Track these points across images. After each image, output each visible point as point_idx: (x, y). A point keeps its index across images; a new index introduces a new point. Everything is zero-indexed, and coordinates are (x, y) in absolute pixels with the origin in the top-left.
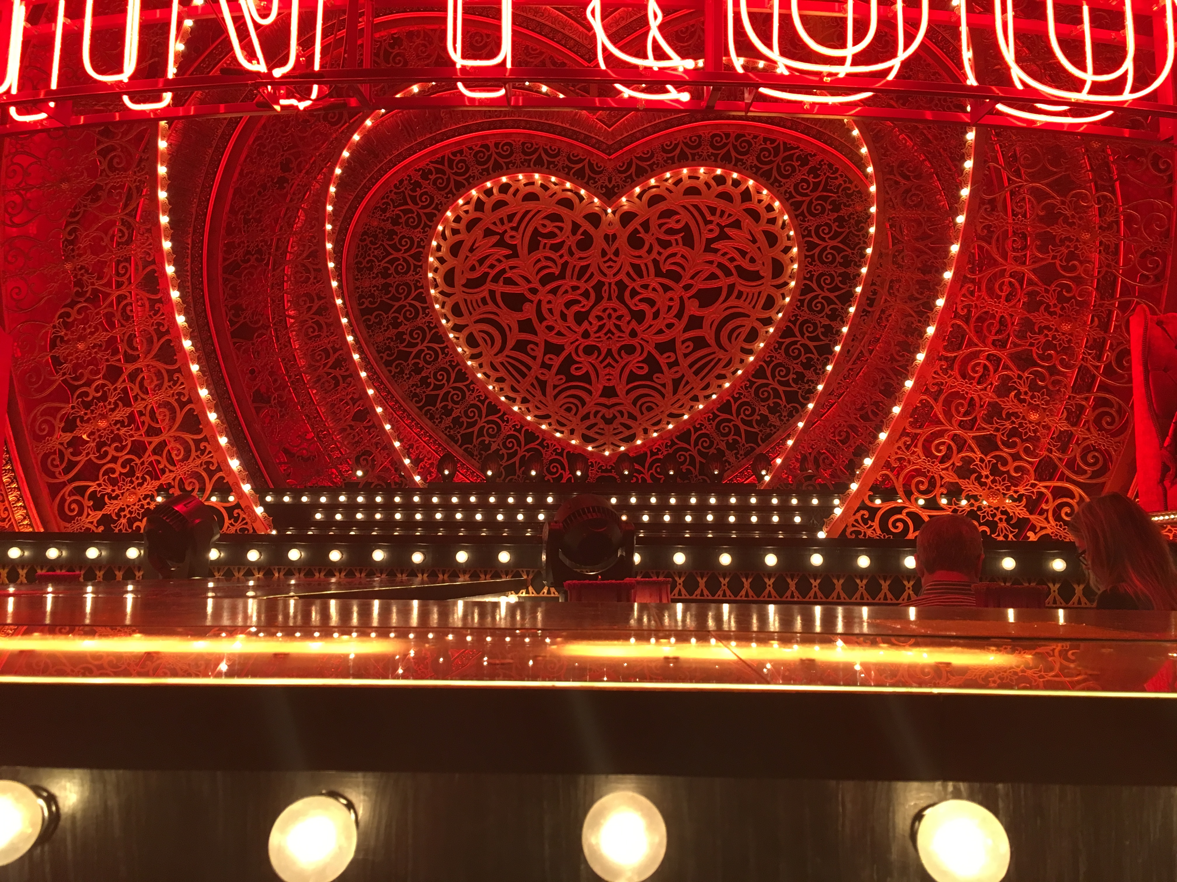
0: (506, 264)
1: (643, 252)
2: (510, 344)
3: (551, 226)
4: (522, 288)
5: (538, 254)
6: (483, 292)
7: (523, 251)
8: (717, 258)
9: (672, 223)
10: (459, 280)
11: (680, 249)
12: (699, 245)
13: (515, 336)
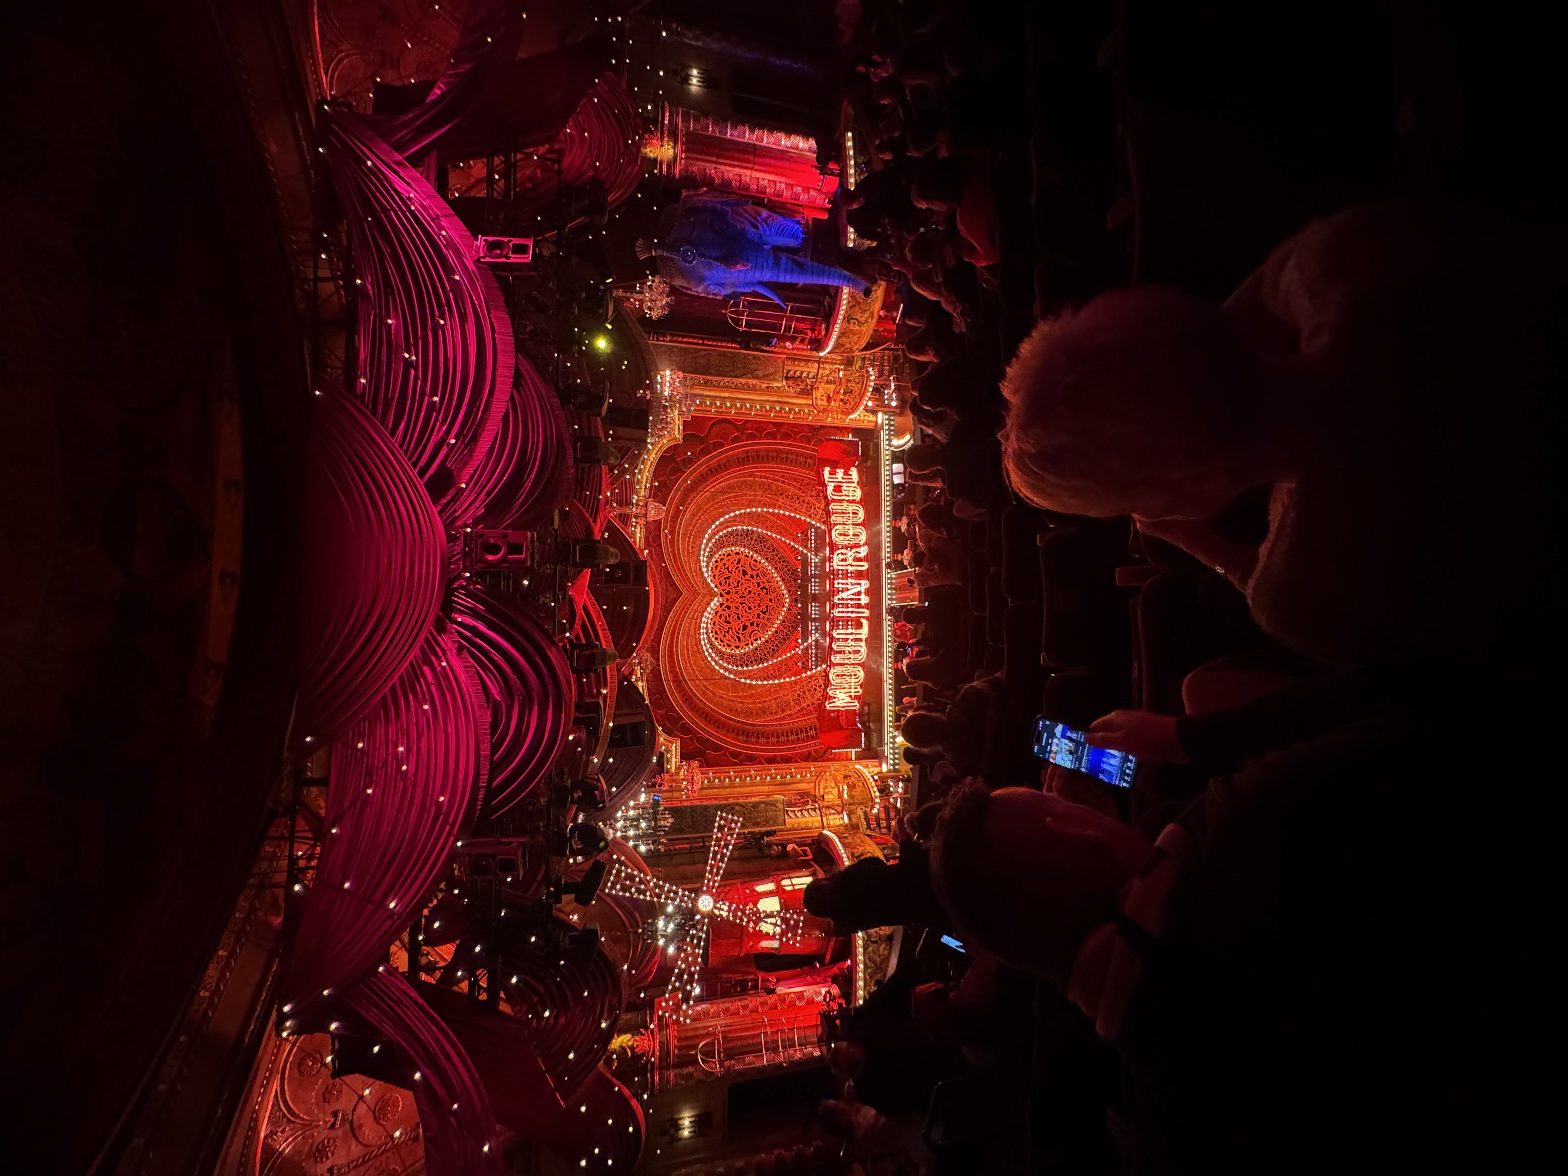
0: (734, 630)
1: (731, 591)
2: (757, 628)
3: (723, 617)
4: (741, 626)
5: (732, 621)
6: (742, 637)
7: (730, 626)
8: (734, 570)
9: (723, 583)
10: (738, 644)
11: (731, 580)
12: (730, 575)
13: (755, 627)
